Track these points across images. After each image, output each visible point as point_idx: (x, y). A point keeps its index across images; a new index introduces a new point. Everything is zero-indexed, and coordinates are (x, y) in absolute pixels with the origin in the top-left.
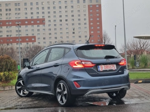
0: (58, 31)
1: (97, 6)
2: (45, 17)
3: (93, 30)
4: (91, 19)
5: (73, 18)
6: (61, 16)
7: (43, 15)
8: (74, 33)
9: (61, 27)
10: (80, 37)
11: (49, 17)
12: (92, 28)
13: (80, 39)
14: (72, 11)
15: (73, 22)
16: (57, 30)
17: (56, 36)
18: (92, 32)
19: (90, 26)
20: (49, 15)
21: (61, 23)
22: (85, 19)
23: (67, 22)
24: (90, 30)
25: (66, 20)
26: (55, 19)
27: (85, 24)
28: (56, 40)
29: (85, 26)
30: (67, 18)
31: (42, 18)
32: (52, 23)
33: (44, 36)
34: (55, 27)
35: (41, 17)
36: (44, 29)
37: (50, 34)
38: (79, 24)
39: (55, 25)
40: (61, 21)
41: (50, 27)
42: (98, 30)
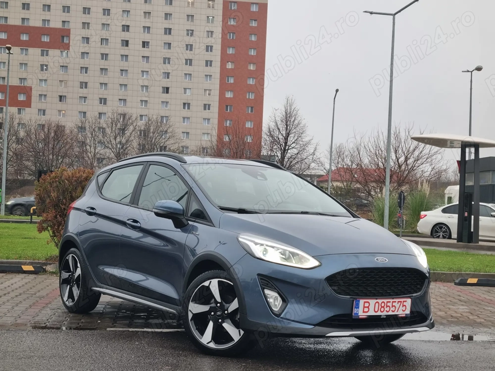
0: (114, 78)
1: (254, 8)
2: (72, 26)
3: (230, 88)
4: (231, 51)
5: (168, 38)
6: (126, 28)
7: (65, 17)
8: (167, 90)
9: (124, 65)
10: (186, 105)
11: (86, 25)
12: (231, 80)
13: (186, 113)
14: (167, 16)
15: (166, 53)
16: (110, 74)
17: (103, 93)
18: (229, 95)
19: (224, 73)
20: (86, 18)
21: (125, 51)
22: (209, 48)
23: (146, 52)
24: (223, 87)
25: (145, 44)
26: (105, 34)
27: (209, 63)
28: (102, 108)
29: (208, 71)
30: (147, 37)
31: (59, 25)
32: (95, 48)
33: (62, 91)
34: (104, 64)
35: (56, 24)
36: (64, 67)
37: (84, 85)
38: (189, 62)
39: (104, 56)
40: (126, 43)
41: (85, 62)
42: (250, 89)
